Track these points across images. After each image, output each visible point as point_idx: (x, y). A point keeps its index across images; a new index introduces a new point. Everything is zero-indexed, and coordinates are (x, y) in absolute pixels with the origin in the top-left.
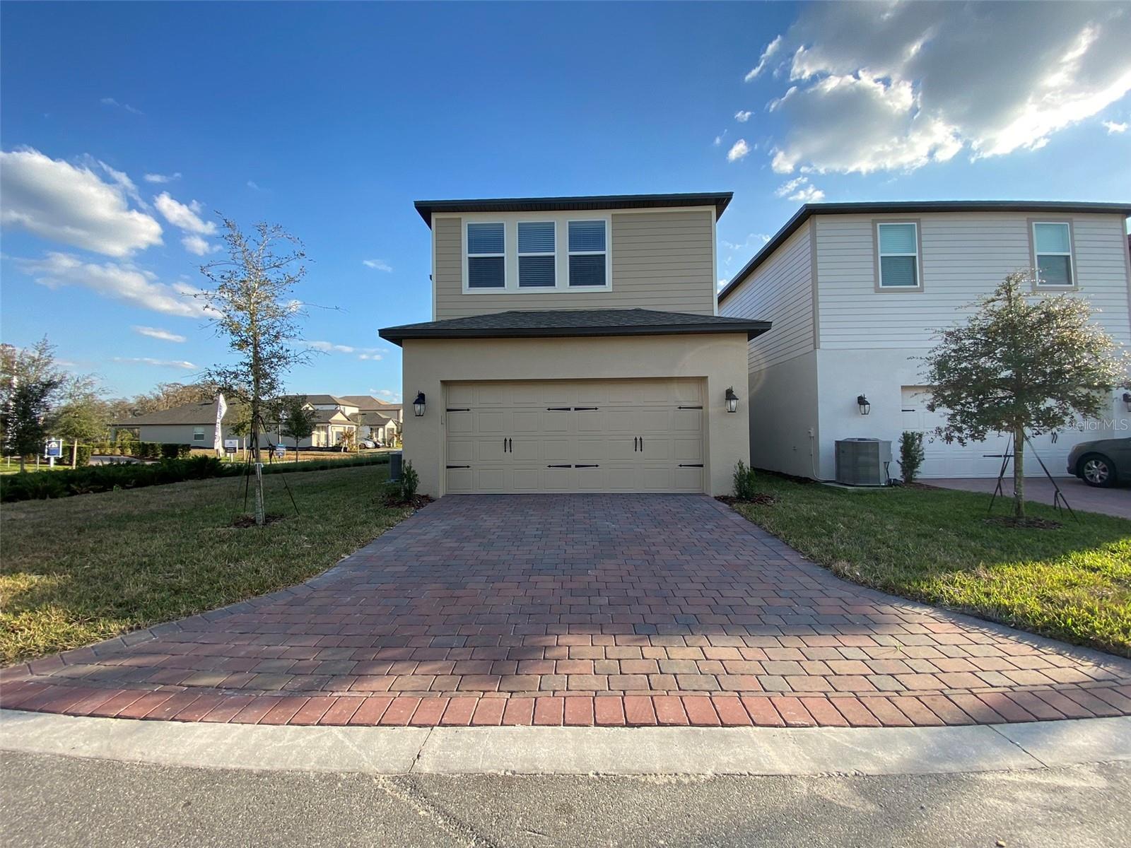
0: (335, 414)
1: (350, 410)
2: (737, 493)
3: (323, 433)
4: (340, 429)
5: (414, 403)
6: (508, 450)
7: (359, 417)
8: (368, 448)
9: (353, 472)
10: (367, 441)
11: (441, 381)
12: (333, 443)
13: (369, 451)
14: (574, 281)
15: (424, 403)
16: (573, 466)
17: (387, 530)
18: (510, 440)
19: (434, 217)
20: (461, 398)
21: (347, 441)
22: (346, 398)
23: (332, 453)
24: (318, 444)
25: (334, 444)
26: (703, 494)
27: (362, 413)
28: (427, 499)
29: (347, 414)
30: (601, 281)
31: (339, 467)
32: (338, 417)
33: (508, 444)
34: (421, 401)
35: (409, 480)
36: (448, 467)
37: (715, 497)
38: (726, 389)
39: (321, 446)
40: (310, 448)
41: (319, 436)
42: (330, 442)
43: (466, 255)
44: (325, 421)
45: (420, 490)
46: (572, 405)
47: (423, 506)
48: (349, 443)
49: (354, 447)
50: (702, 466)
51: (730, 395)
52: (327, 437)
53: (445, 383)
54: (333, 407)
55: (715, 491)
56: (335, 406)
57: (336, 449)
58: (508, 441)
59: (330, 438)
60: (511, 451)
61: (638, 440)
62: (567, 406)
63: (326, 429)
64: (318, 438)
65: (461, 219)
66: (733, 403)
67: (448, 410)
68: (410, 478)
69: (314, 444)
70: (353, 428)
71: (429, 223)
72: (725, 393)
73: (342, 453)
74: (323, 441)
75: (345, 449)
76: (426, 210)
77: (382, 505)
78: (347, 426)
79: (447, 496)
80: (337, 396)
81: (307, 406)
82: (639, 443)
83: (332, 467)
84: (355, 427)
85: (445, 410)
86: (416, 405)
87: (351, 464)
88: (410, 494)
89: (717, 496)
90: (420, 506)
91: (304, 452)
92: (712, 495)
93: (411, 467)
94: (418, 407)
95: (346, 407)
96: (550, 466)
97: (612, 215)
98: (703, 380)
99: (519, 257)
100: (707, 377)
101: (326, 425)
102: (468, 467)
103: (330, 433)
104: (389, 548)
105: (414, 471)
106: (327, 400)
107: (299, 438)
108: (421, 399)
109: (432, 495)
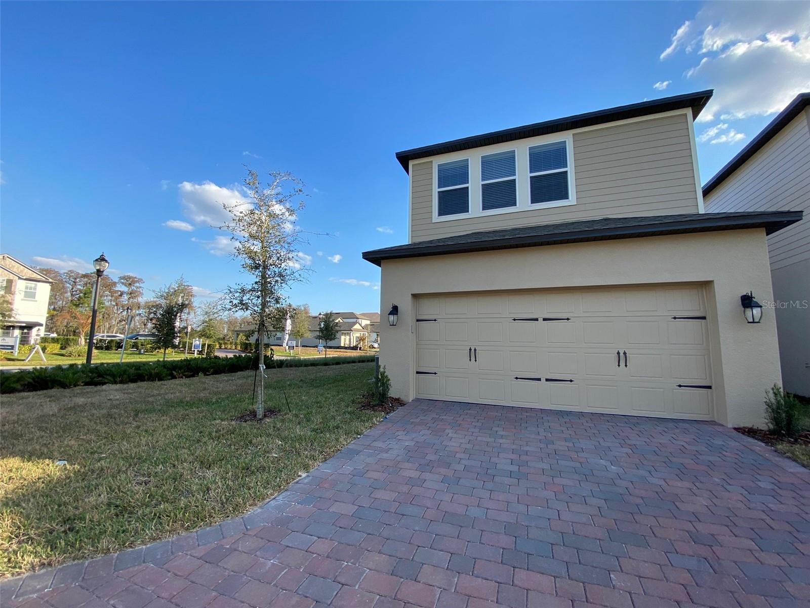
0: (355, 324)
1: (365, 322)
2: (771, 427)
3: (348, 337)
4: (358, 335)
5: (389, 314)
6: (473, 358)
7: (369, 327)
8: (375, 348)
9: (355, 368)
10: (374, 343)
11: (412, 294)
12: (353, 344)
13: (375, 350)
14: (534, 200)
15: (397, 314)
16: (543, 380)
17: (355, 438)
18: (475, 350)
19: (411, 163)
20: (429, 309)
21: (362, 343)
22: (363, 315)
23: (352, 351)
24: (345, 344)
25: (355, 345)
26: (713, 423)
27: (371, 324)
28: (399, 402)
29: (363, 325)
30: (565, 196)
31: (349, 363)
32: (357, 326)
33: (473, 353)
34: (395, 312)
35: (383, 384)
36: (418, 373)
37: (735, 429)
38: (740, 296)
39: (346, 346)
40: (339, 347)
41: (345, 339)
42: (352, 343)
43: (436, 190)
44: (349, 329)
45: (393, 393)
46: (541, 315)
47: (394, 411)
48: (363, 344)
49: (366, 347)
50: (710, 387)
51: (747, 302)
52: (350, 339)
53: (415, 296)
54: (354, 320)
55: (732, 421)
56: (356, 320)
57: (355, 348)
58: (473, 351)
59: (352, 341)
60: (476, 361)
61: (622, 354)
62: (535, 317)
63: (349, 334)
64: (344, 340)
65: (432, 162)
66: (756, 311)
67: (418, 320)
68: (382, 382)
69: (342, 345)
70: (366, 334)
71: (407, 169)
72: (740, 300)
73: (358, 351)
74: (347, 342)
75: (360, 348)
76: (404, 159)
77: (360, 406)
78: (362, 333)
79: (417, 400)
80: (357, 312)
81: (339, 319)
82: (622, 358)
83: (344, 363)
84: (367, 333)
85: (416, 320)
86: (390, 316)
87: (357, 361)
88: (383, 397)
89: (736, 427)
90: (392, 409)
91: (335, 350)
92: (730, 426)
93: (385, 372)
94: (392, 318)
95: (363, 320)
96: (517, 378)
97: (573, 135)
98: (705, 285)
99: (482, 185)
100: (712, 282)
101: (349, 332)
102: (435, 373)
103: (352, 337)
104: (348, 468)
105: (387, 376)
106: (352, 315)
107: (327, 341)
108: (395, 310)
109: (403, 398)
